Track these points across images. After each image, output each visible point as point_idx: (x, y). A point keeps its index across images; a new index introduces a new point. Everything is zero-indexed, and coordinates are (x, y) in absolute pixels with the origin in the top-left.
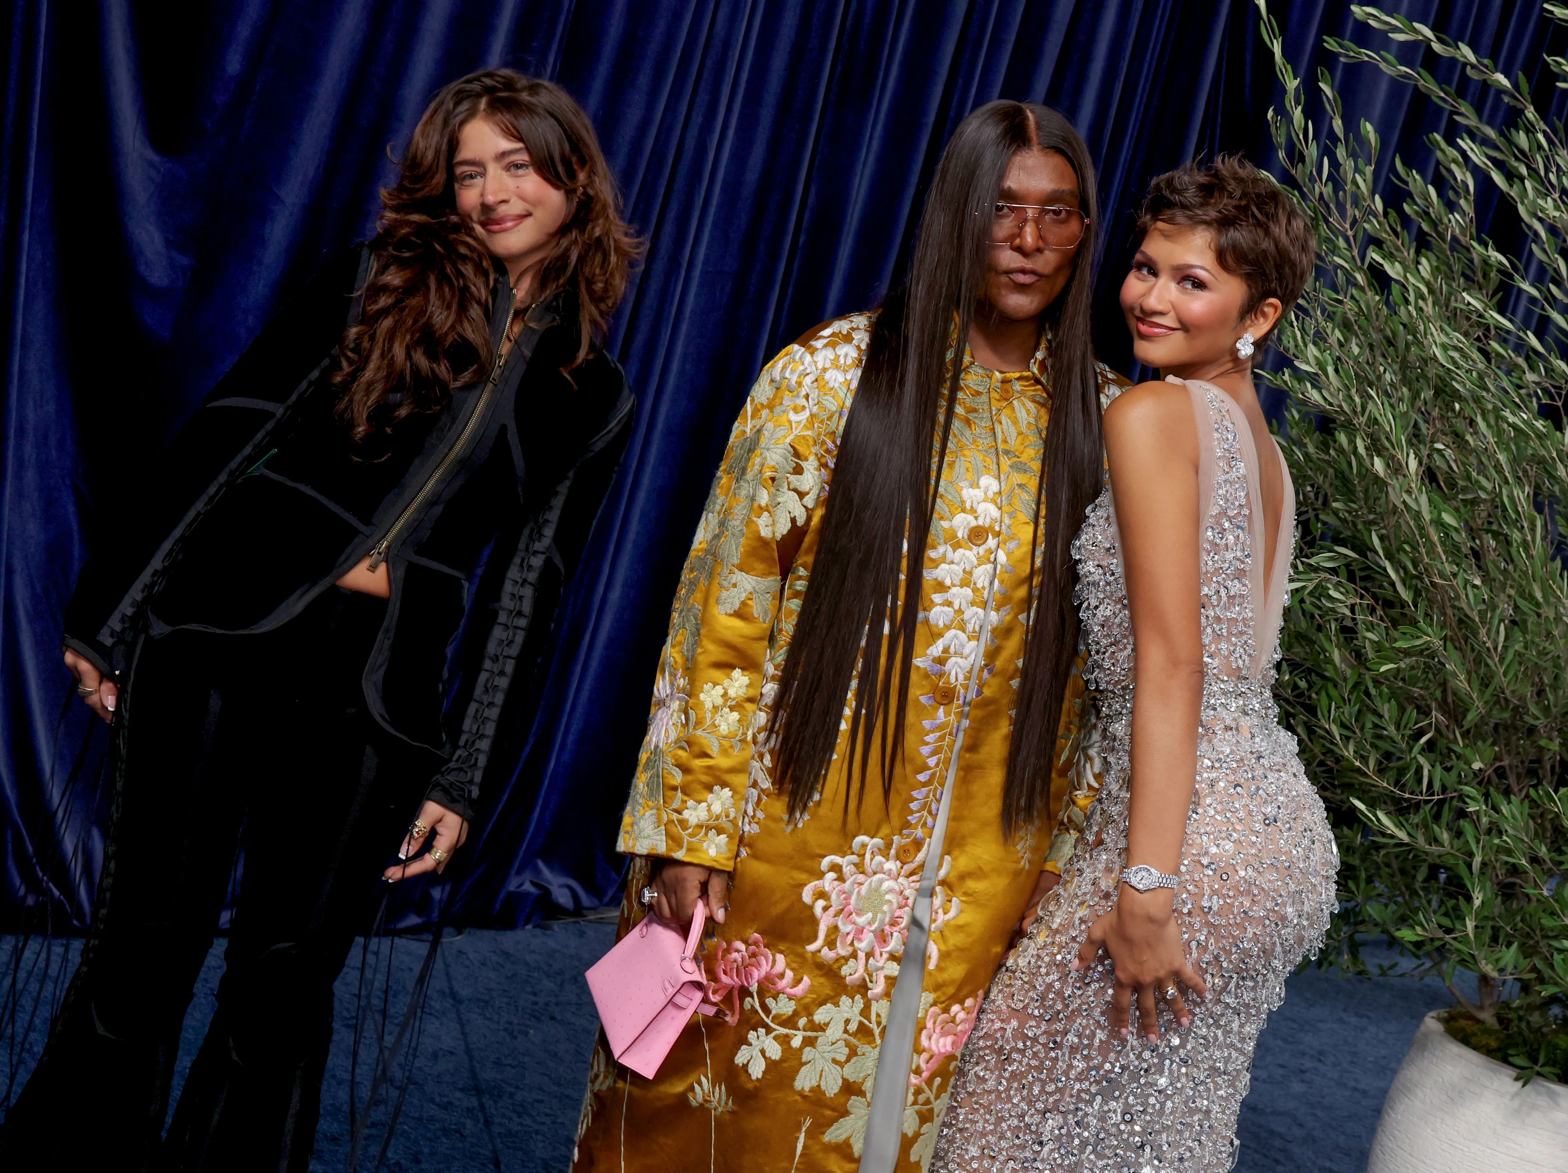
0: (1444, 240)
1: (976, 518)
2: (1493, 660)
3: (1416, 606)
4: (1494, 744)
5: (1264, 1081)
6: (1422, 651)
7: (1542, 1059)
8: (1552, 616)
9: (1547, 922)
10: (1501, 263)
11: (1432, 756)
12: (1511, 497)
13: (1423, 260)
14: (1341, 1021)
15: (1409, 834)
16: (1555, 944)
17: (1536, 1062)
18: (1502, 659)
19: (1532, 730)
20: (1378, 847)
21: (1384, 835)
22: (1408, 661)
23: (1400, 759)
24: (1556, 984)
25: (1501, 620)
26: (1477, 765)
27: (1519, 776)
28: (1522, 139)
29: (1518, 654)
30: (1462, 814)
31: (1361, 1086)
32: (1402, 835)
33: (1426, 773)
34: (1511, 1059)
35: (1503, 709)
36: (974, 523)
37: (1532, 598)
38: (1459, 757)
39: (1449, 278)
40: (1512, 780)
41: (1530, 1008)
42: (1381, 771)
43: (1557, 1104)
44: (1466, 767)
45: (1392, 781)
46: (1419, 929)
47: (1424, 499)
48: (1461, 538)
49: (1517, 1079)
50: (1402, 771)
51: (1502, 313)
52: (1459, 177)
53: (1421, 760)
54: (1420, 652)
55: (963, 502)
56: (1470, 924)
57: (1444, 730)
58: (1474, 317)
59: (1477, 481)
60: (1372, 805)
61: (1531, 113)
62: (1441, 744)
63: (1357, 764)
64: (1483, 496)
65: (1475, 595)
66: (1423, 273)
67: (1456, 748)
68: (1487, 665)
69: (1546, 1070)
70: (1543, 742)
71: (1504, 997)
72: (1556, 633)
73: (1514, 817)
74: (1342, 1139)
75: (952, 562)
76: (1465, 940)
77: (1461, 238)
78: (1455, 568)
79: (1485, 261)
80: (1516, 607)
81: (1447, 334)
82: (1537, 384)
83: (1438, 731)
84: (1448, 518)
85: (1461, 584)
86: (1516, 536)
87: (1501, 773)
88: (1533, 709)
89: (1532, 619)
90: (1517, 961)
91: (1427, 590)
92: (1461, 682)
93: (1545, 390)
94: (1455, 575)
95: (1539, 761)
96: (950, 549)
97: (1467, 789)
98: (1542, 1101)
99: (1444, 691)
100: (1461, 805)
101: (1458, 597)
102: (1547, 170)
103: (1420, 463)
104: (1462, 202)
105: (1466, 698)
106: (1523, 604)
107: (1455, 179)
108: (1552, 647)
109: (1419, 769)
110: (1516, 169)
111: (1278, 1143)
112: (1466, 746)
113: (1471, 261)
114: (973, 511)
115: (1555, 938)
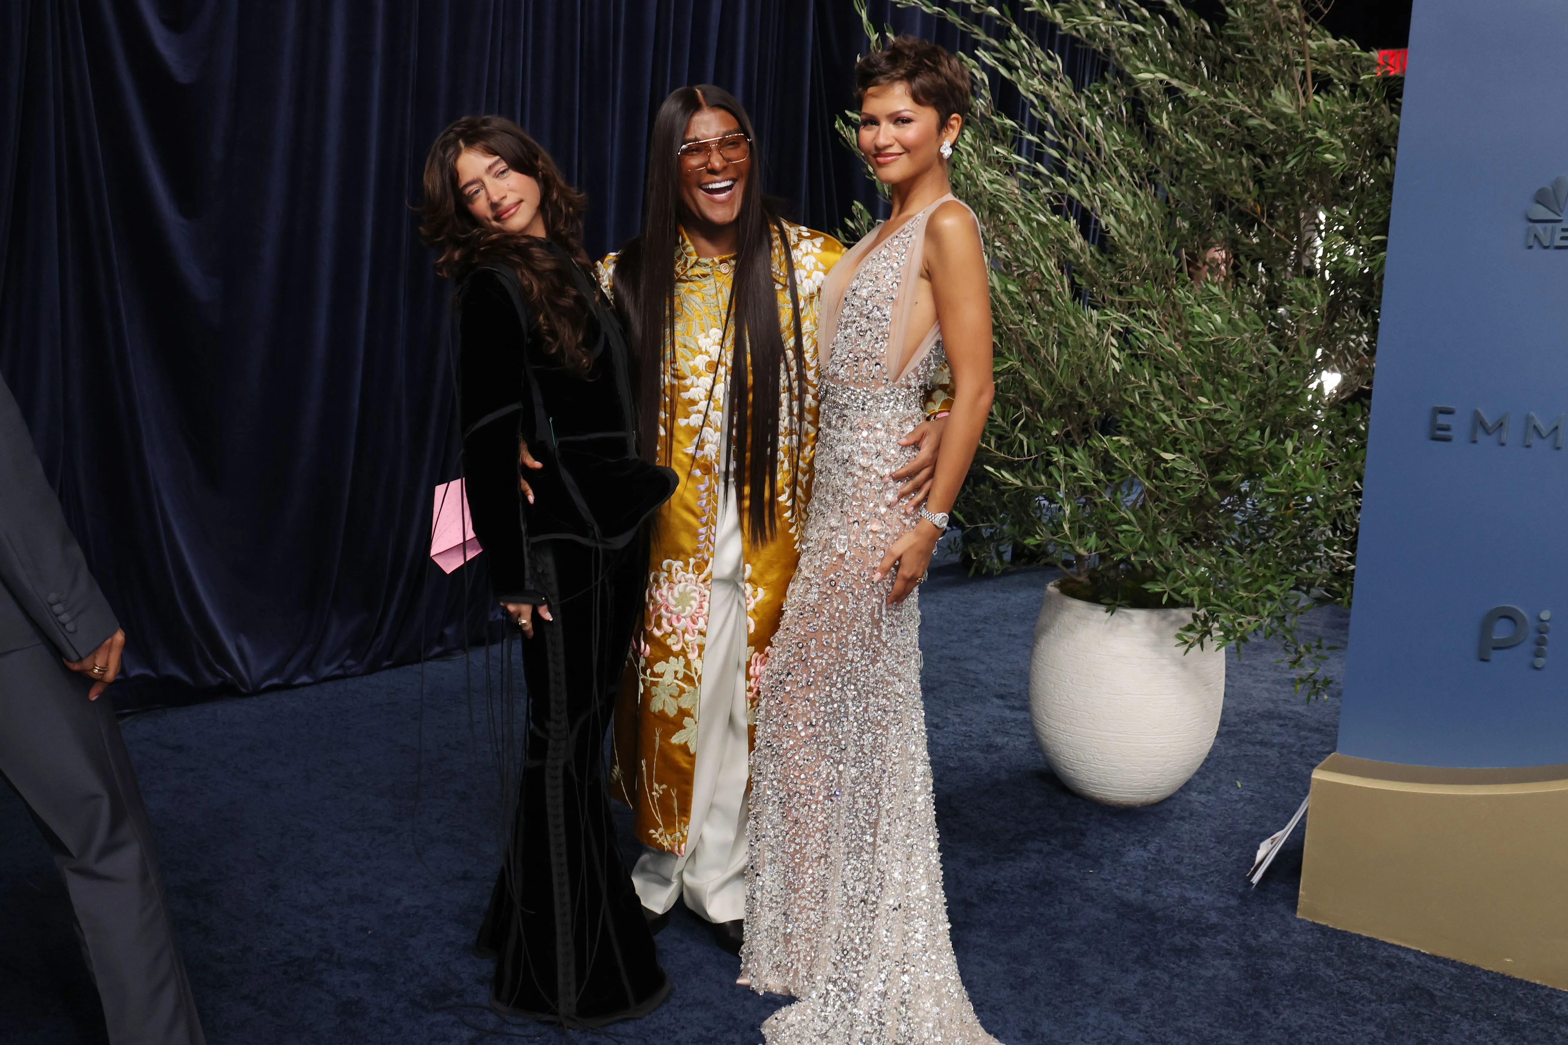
0: (976, 117)
1: (710, 357)
2: (1052, 367)
3: (1001, 343)
4: (1061, 418)
5: (957, 642)
6: (1009, 371)
7: (1119, 597)
8: (1083, 335)
9: (1112, 516)
10: (1012, 126)
11: (1026, 432)
12: (1046, 267)
13: (966, 131)
14: (994, 597)
15: (1022, 481)
16: (1118, 528)
17: (1116, 599)
18: (1058, 367)
19: (1081, 406)
20: (1003, 493)
21: (1005, 484)
22: (1002, 378)
23: (1008, 438)
24: (1121, 551)
25: (1053, 343)
26: (1054, 433)
27: (1078, 435)
28: (1012, 45)
29: (1066, 361)
30: (1049, 463)
31: (1012, 633)
32: (1018, 483)
33: (1025, 443)
34: (1102, 601)
35: (1064, 396)
36: (708, 359)
37: (1068, 325)
38: (1042, 429)
39: (983, 139)
40: (1075, 437)
41: (1107, 569)
42: (999, 448)
43: (1132, 620)
44: (1047, 435)
45: (1006, 452)
46: (1037, 537)
47: (995, 278)
48: (1021, 298)
49: (1107, 612)
50: (1011, 445)
51: (1019, 154)
52: (978, 76)
53: (1021, 436)
54: (1008, 371)
55: (700, 348)
56: (1066, 527)
57: (1031, 415)
58: (1002, 160)
59: (1024, 262)
60: (998, 468)
61: (1015, 28)
62: (1031, 424)
63: (984, 445)
64: (1029, 269)
65: (1036, 332)
66: (967, 139)
67: (1039, 425)
68: (1050, 372)
69: (1123, 602)
70: (1090, 411)
71: (1092, 566)
72: (1087, 344)
73: (1080, 458)
74: (1008, 666)
75: (698, 386)
76: (1066, 537)
77: (986, 114)
78: (1021, 317)
79: (1003, 126)
80: (1060, 334)
81: (990, 173)
82: (1050, 194)
83: (1027, 416)
84: (1011, 288)
85: (1026, 326)
86: (1052, 290)
87: (1068, 435)
88: (1081, 392)
89: (1070, 339)
90: (1097, 543)
91: (1005, 333)
92: (1036, 385)
93: (1055, 197)
94: (1021, 321)
95: (1086, 422)
96: (695, 378)
97: (1051, 448)
98: (1123, 621)
99: (1027, 392)
100: (1048, 458)
101: (1026, 334)
102: (1031, 61)
103: (989, 257)
104: (983, 91)
105: (1041, 394)
106: (1065, 331)
107: (976, 77)
108: (1085, 353)
109: (1021, 442)
110: (1013, 63)
111: (972, 676)
112: (1045, 423)
113: (995, 127)
114: (707, 352)
115: (1117, 525)
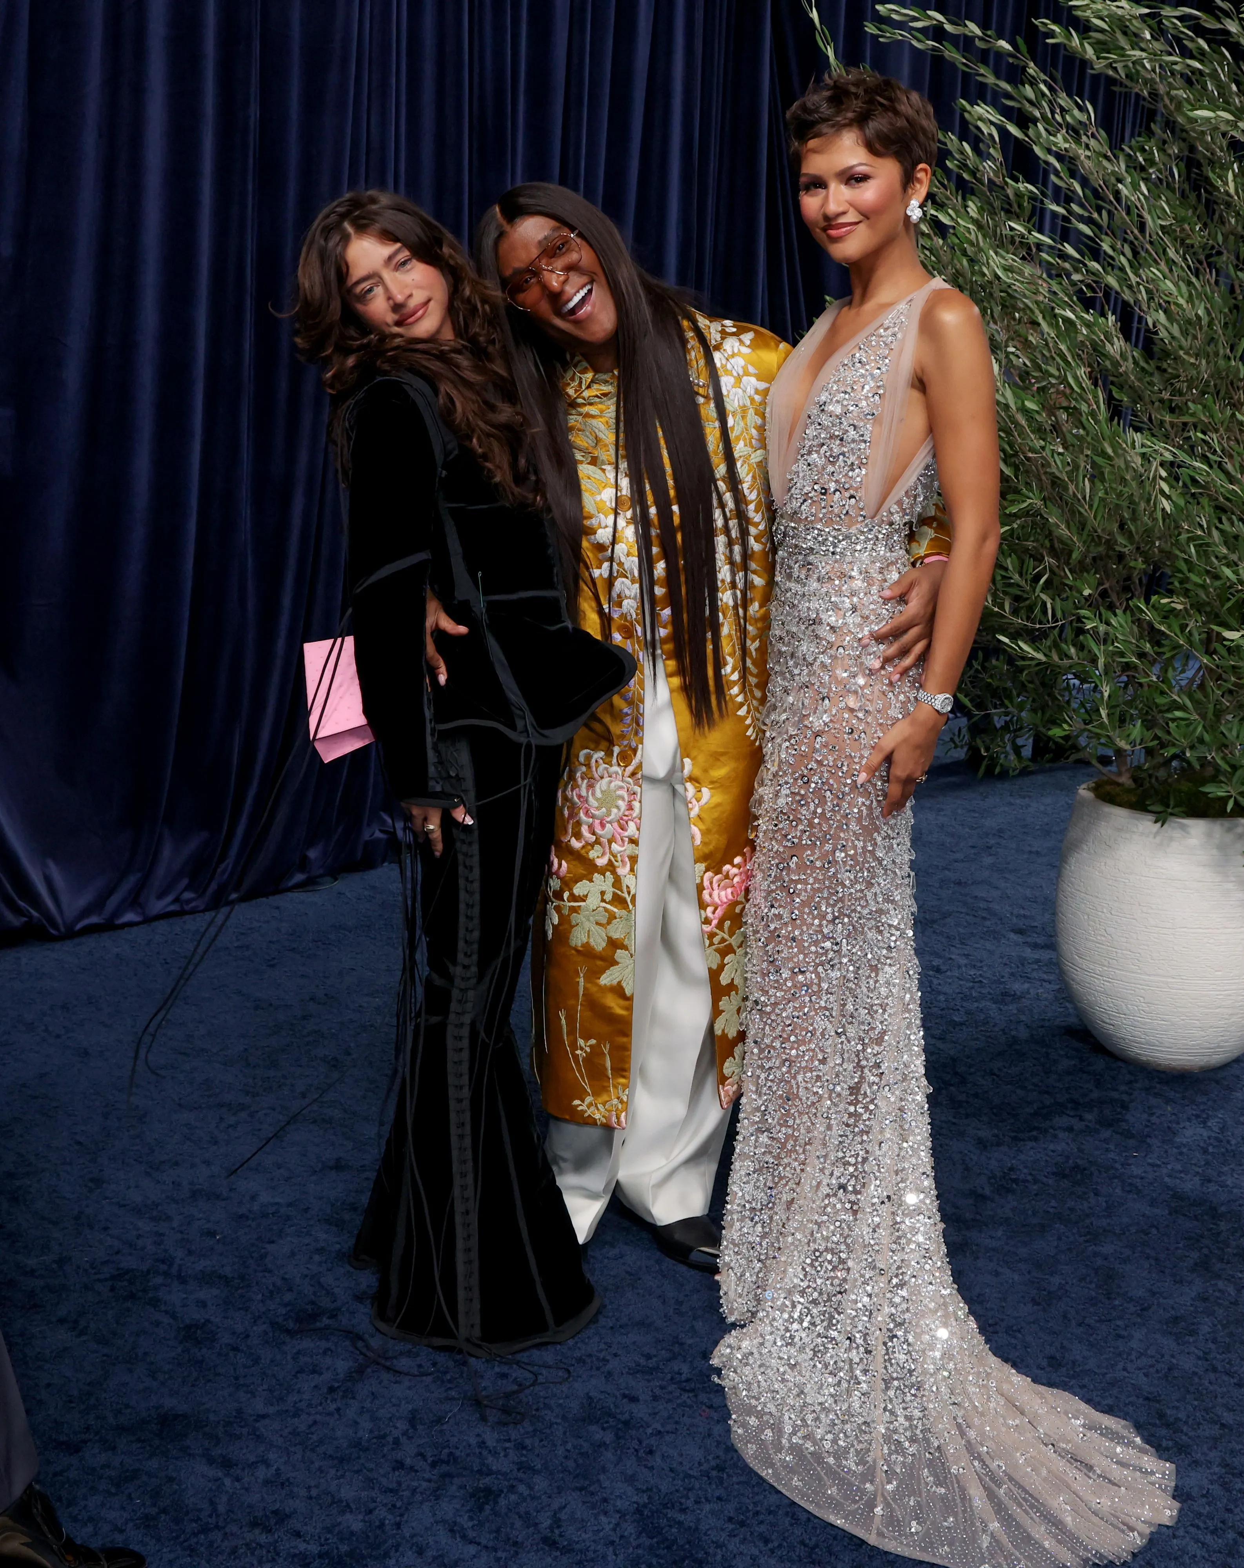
0: (983, 184)
2: (1083, 507)
3: (1017, 478)
4: (1095, 573)
5: (963, 861)
6: (1028, 512)
7: (1172, 803)
8: (1123, 466)
9: (1161, 700)
11: (1050, 592)
12: (1076, 378)
13: (970, 203)
14: (1011, 804)
15: (1045, 655)
16: (1170, 716)
17: (1168, 806)
18: (1091, 506)
19: (1121, 557)
20: (1021, 670)
21: (1024, 658)
22: (1018, 522)
23: (1027, 599)
24: (1174, 745)
25: (1084, 476)
26: (1087, 592)
27: (1118, 594)
28: (1028, 91)
29: (1102, 500)
30: (1081, 631)
31: (1034, 849)
32: (1040, 656)
33: (1049, 606)
34: (1150, 808)
35: (1099, 544)
37: (1103, 454)
38: (1071, 588)
39: (993, 213)
40: (1114, 598)
41: (1156, 767)
42: (1015, 612)
43: (1188, 833)
44: (1078, 595)
45: (1024, 618)
46: (1065, 726)
47: (1009, 394)
48: (1043, 417)
49: (1156, 822)
50: (1031, 609)
51: (1041, 231)
52: (985, 131)
53: (1044, 597)
54: (1026, 513)
55: (608, 480)
56: (1104, 713)
57: (1056, 570)
58: (1017, 239)
59: (1047, 371)
60: (1014, 637)
61: (1032, 69)
62: (1056, 581)
63: (996, 609)
64: (1053, 381)
65: (1062, 461)
66: (972, 214)
67: (1067, 582)
68: (1080, 513)
69: (1176, 810)
70: (1132, 564)
71: (1135, 764)
72: (1128, 477)
73: (1121, 626)
74: (1028, 892)
75: (606, 527)
76: (1102, 726)
77: (996, 180)
78: (1042, 443)
79: (1019, 195)
80: (1094, 464)
81: (1003, 257)
82: (1081, 282)
83: (1051, 571)
84: (1030, 405)
85: (1049, 455)
86: (1084, 408)
87: (1104, 594)
88: (1121, 540)
89: (1107, 471)
90: (1142, 733)
91: (1023, 464)
92: (1063, 531)
93: (1088, 286)
94: (1043, 448)
95: (1129, 578)
96: (602, 517)
97: (1083, 612)
98: (1177, 834)
99: (1051, 541)
100: (1080, 625)
101: (1049, 465)
102: (1053, 113)
103: (1000, 366)
104: (992, 151)
105: (1069, 542)
106: (1099, 460)
107: (982, 133)
108: (1126, 489)
109: (1044, 604)
110: (1031, 113)
111: (982, 905)
112: (1075, 579)
113: (1007, 196)
115: (1168, 710)
